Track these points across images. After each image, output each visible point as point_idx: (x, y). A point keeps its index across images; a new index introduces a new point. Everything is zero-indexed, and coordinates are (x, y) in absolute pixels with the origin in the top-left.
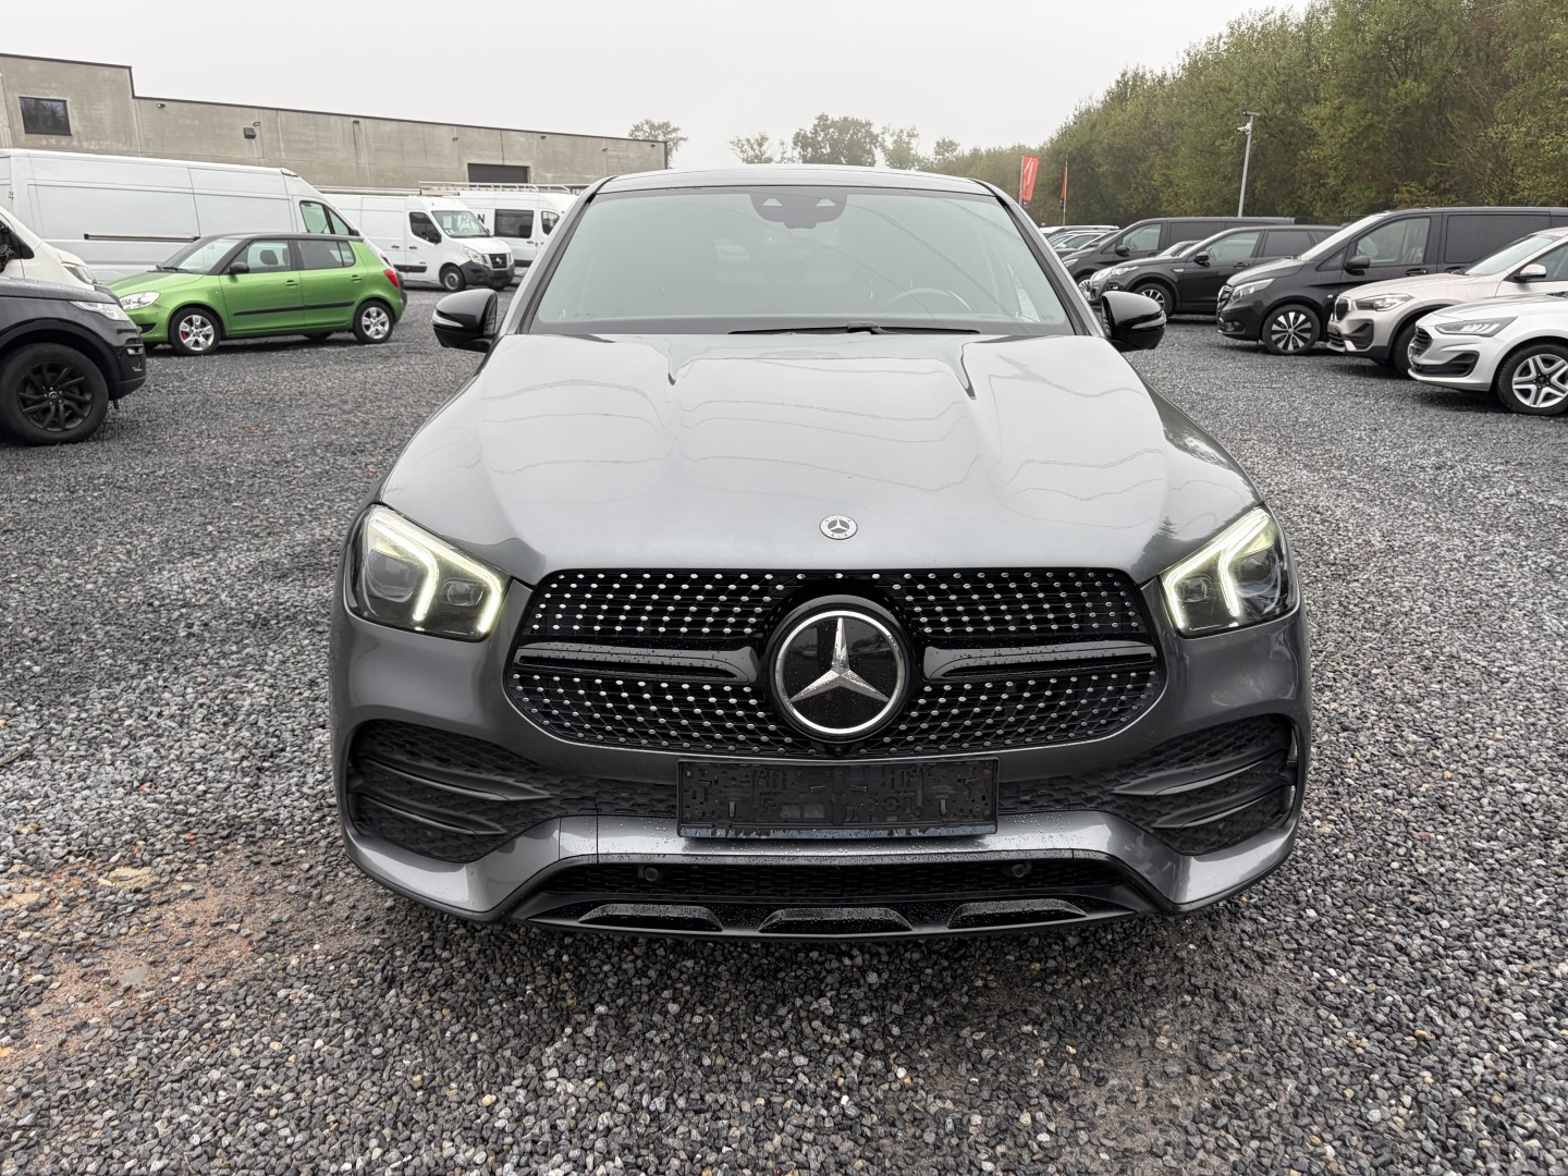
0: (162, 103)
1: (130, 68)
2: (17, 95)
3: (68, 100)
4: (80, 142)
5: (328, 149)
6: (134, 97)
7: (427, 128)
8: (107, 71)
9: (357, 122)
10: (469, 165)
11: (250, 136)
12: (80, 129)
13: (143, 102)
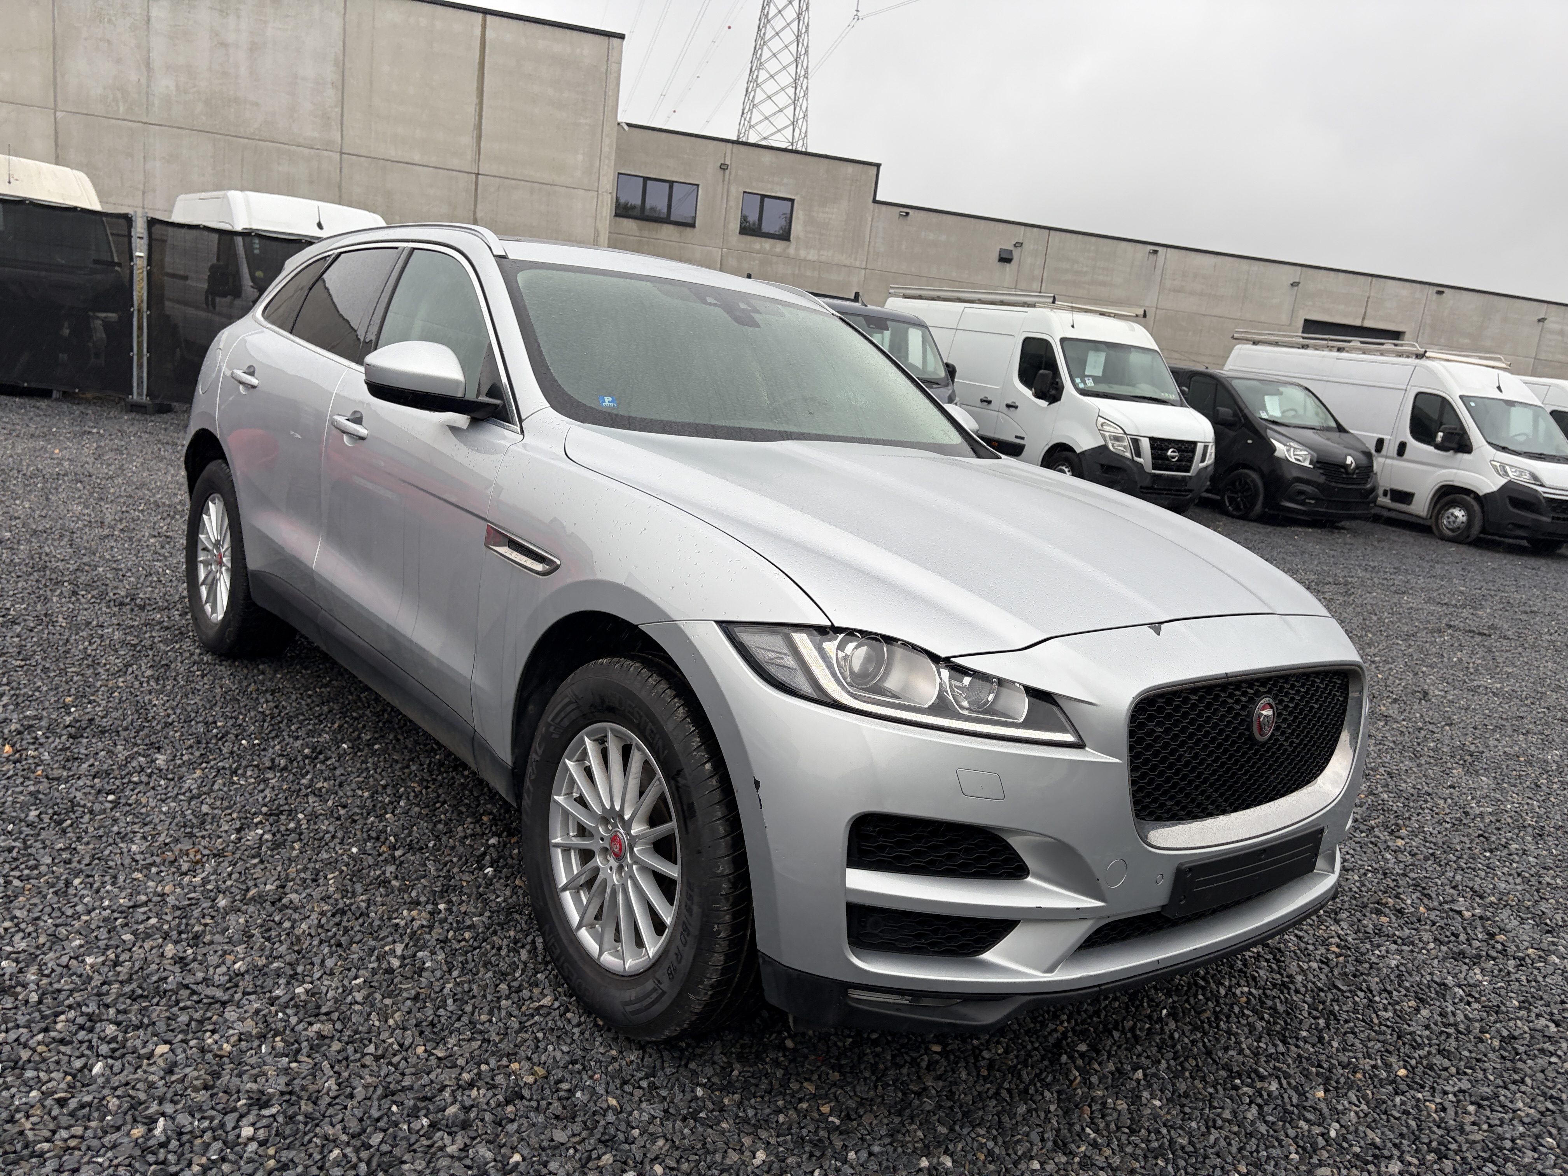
0: (906, 210)
1: (878, 166)
2: (742, 190)
3: (797, 198)
4: (797, 249)
5: (1103, 284)
6: (875, 201)
7: (1256, 267)
8: (850, 169)
9: (1156, 252)
10: (1306, 321)
11: (1005, 259)
12: (802, 235)
13: (884, 207)
